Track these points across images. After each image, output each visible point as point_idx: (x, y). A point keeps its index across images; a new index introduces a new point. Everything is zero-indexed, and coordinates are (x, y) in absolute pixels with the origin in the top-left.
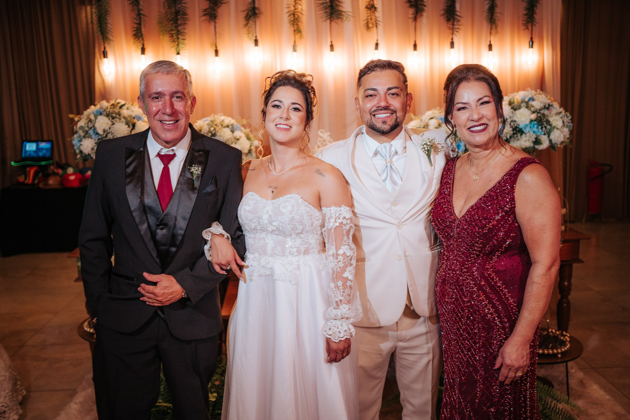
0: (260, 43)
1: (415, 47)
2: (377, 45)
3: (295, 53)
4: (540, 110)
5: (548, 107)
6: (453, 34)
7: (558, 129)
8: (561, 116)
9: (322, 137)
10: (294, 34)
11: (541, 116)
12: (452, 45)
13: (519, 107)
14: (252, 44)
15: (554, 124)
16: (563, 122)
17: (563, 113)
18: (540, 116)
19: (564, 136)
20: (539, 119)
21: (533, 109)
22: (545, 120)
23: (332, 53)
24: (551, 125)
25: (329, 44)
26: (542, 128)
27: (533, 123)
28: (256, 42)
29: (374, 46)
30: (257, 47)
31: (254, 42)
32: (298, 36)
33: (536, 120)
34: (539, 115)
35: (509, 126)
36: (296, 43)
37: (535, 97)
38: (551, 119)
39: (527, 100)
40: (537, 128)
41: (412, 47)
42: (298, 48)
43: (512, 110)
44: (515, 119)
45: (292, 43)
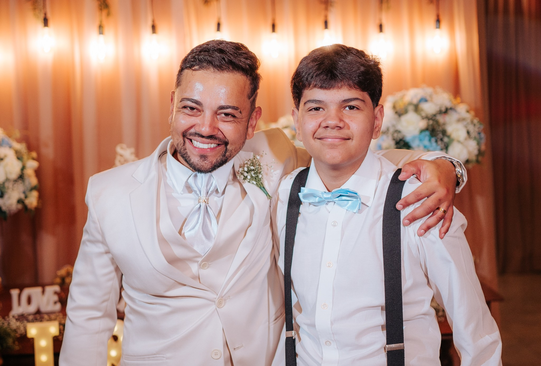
0: (50, 22)
1: (274, 27)
2: (219, 25)
3: (101, 35)
4: (435, 115)
5: (446, 111)
6: (326, 9)
7: (459, 142)
8: (465, 123)
9: (121, 156)
10: (101, 10)
11: (435, 123)
12: (326, 25)
13: (406, 112)
14: (40, 24)
15: (454, 135)
16: (468, 133)
17: (469, 121)
18: (432, 125)
19: (469, 153)
20: (430, 128)
21: (424, 114)
22: (441, 129)
23: (154, 35)
24: (449, 137)
25: (150, 23)
26: (436, 141)
27: (424, 134)
28: (46, 22)
29: (214, 27)
30: (46, 28)
31: (43, 21)
32: (105, 12)
33: (427, 129)
34: (431, 122)
35: (390, 138)
36: (104, 23)
37: (428, 98)
38: (450, 129)
39: (415, 101)
40: (430, 140)
41: (270, 28)
42: (106, 30)
43: (396, 116)
44: (399, 127)
45: (97, 24)
